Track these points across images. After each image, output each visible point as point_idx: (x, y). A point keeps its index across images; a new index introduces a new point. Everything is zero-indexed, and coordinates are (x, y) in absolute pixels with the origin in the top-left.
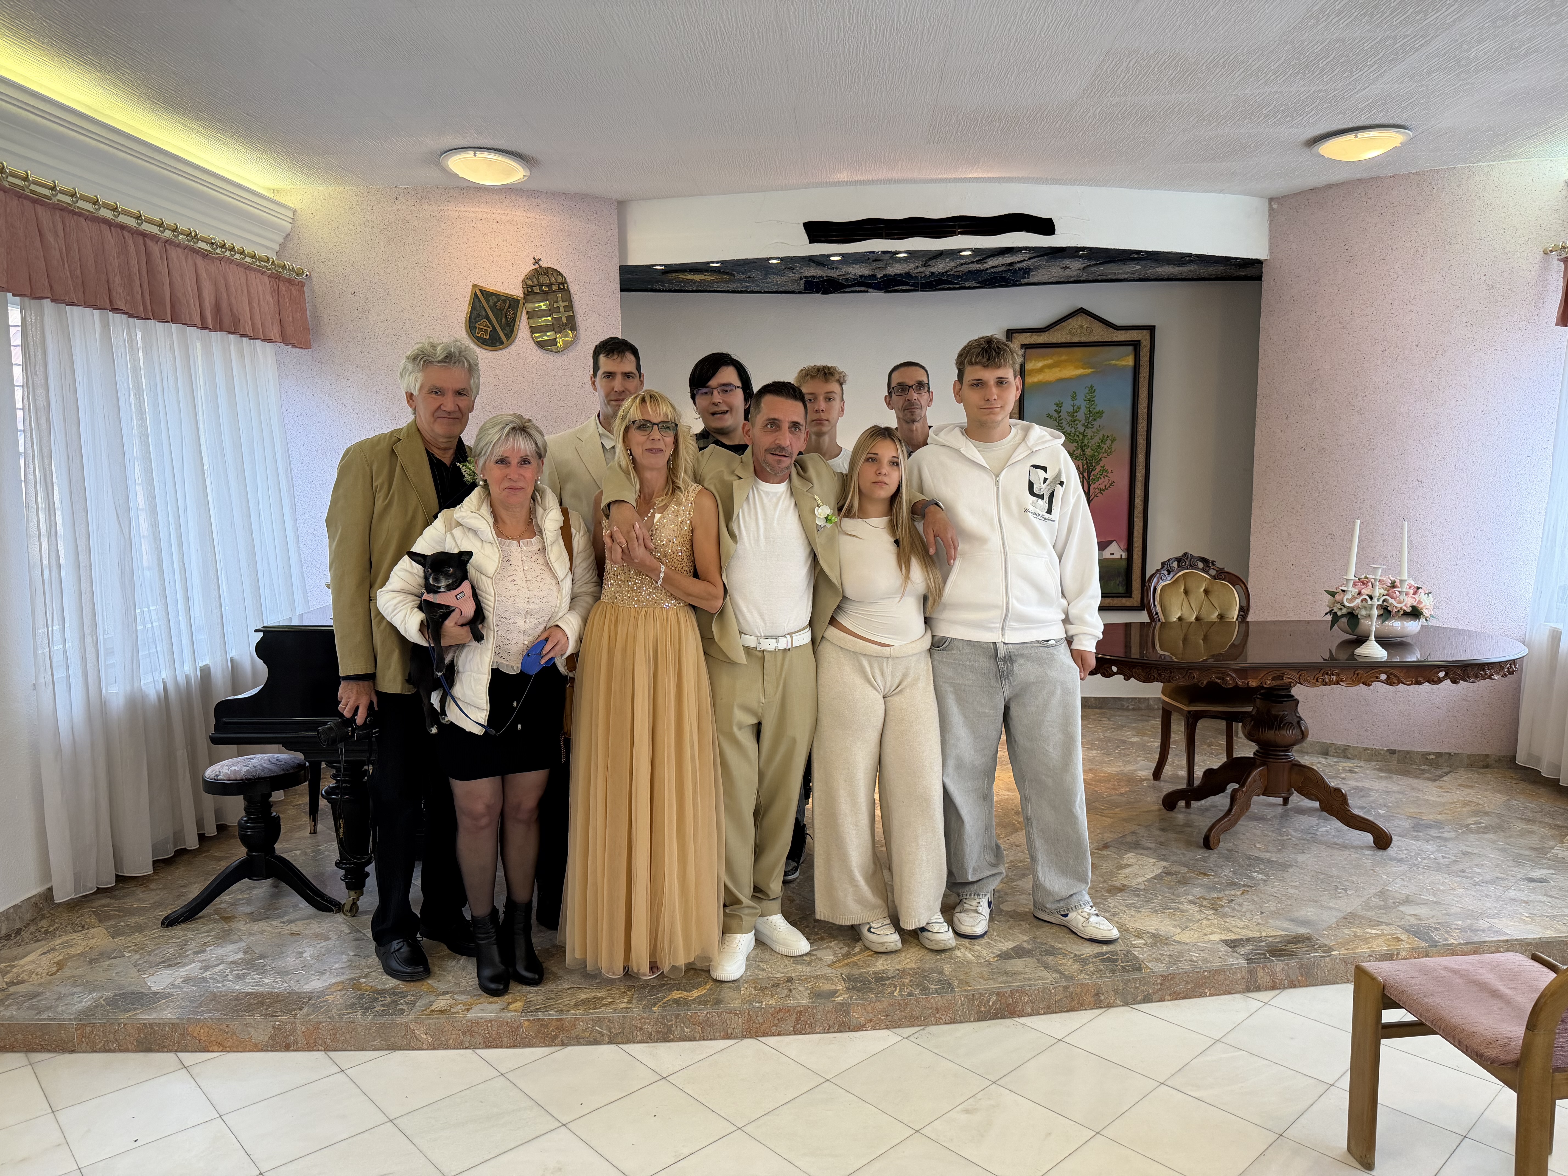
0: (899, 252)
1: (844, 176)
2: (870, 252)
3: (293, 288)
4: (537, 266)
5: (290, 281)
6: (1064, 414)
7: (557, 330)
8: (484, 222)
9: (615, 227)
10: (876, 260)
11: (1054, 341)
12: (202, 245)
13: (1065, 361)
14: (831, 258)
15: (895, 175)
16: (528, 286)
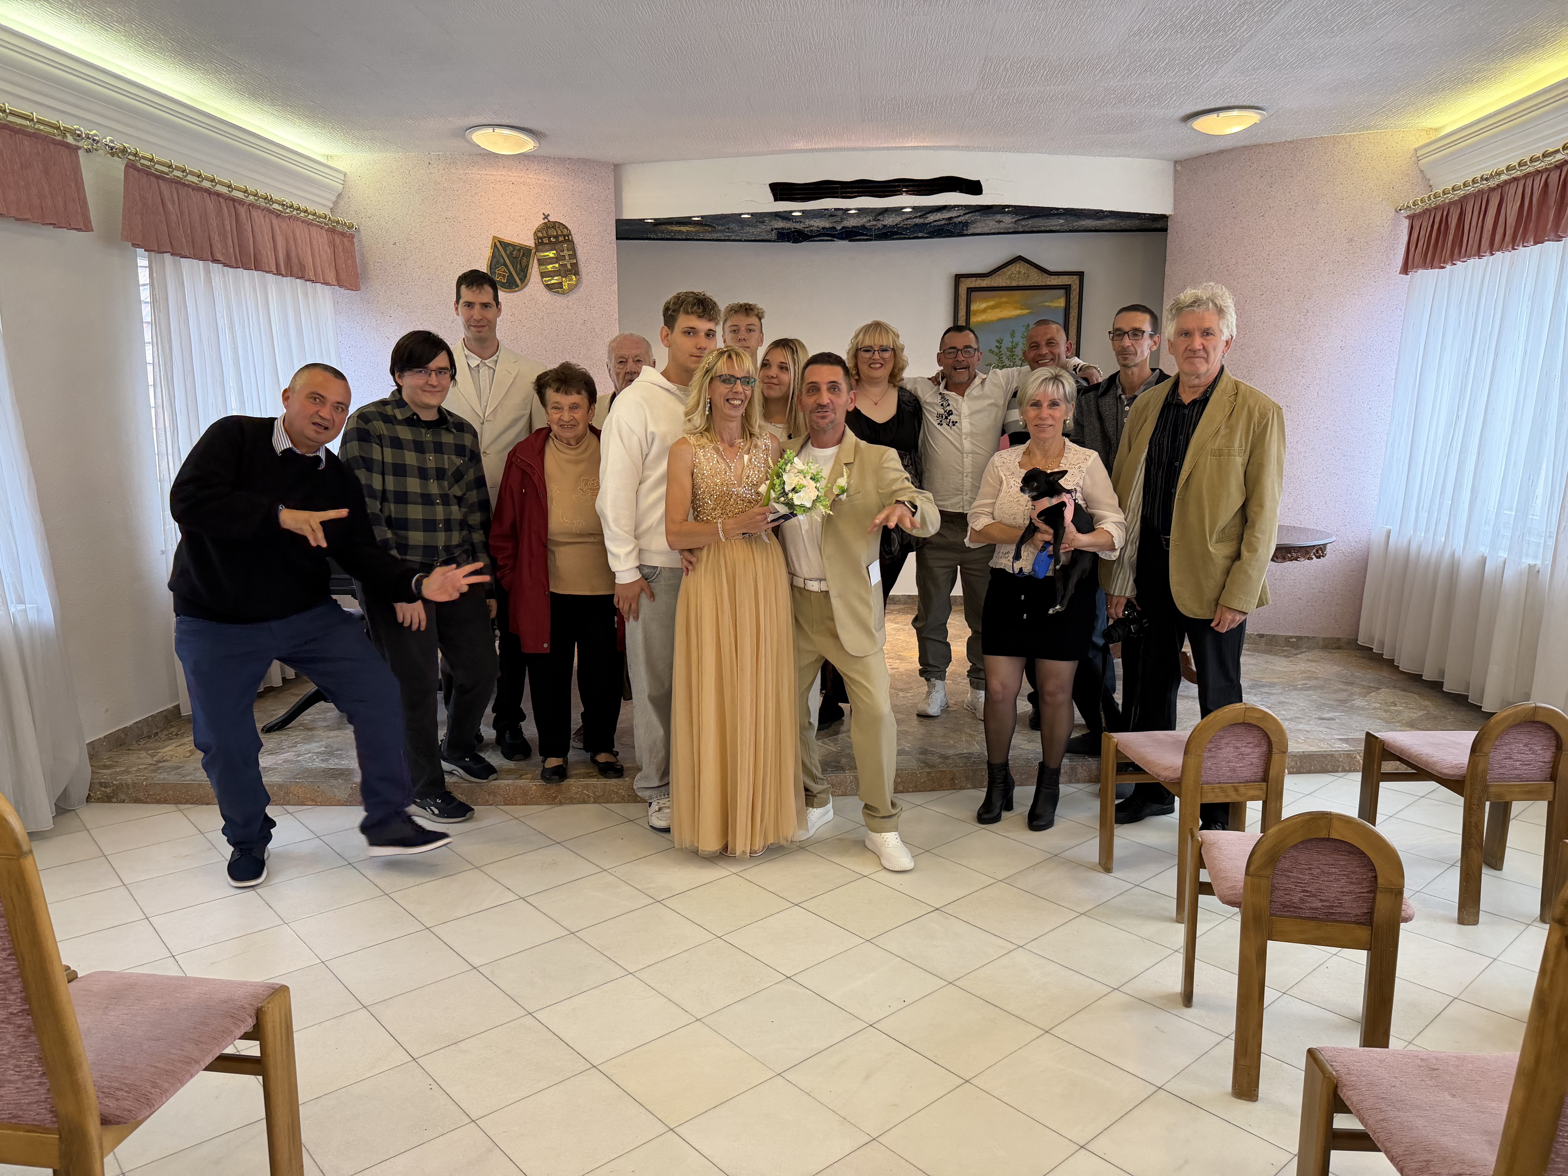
0: (850, 209)
1: (800, 145)
2: (825, 209)
3: (345, 240)
4: (546, 220)
5: (343, 234)
6: (1004, 350)
7: (563, 275)
8: (502, 183)
9: (612, 186)
10: (831, 216)
11: (996, 285)
12: (276, 206)
13: (1006, 303)
14: (793, 214)
15: (843, 144)
16: (539, 238)
